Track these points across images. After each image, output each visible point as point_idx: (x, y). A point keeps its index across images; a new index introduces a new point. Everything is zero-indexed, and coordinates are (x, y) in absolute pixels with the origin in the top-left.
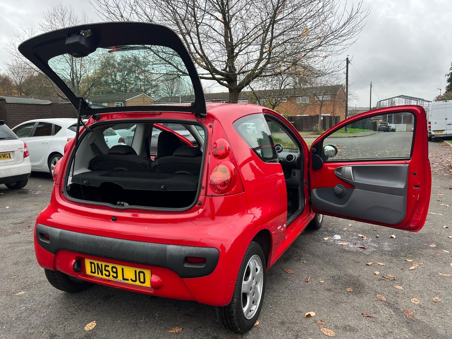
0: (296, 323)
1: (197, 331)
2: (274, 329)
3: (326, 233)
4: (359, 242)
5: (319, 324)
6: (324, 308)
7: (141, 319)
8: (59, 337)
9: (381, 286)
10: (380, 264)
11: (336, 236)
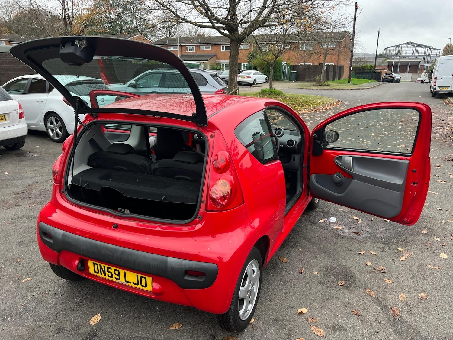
0: (290, 321)
1: (196, 328)
2: (268, 327)
3: (323, 214)
4: (353, 226)
5: (311, 322)
6: (316, 304)
7: (143, 313)
8: (66, 331)
9: (372, 279)
10: (372, 253)
11: (332, 218)
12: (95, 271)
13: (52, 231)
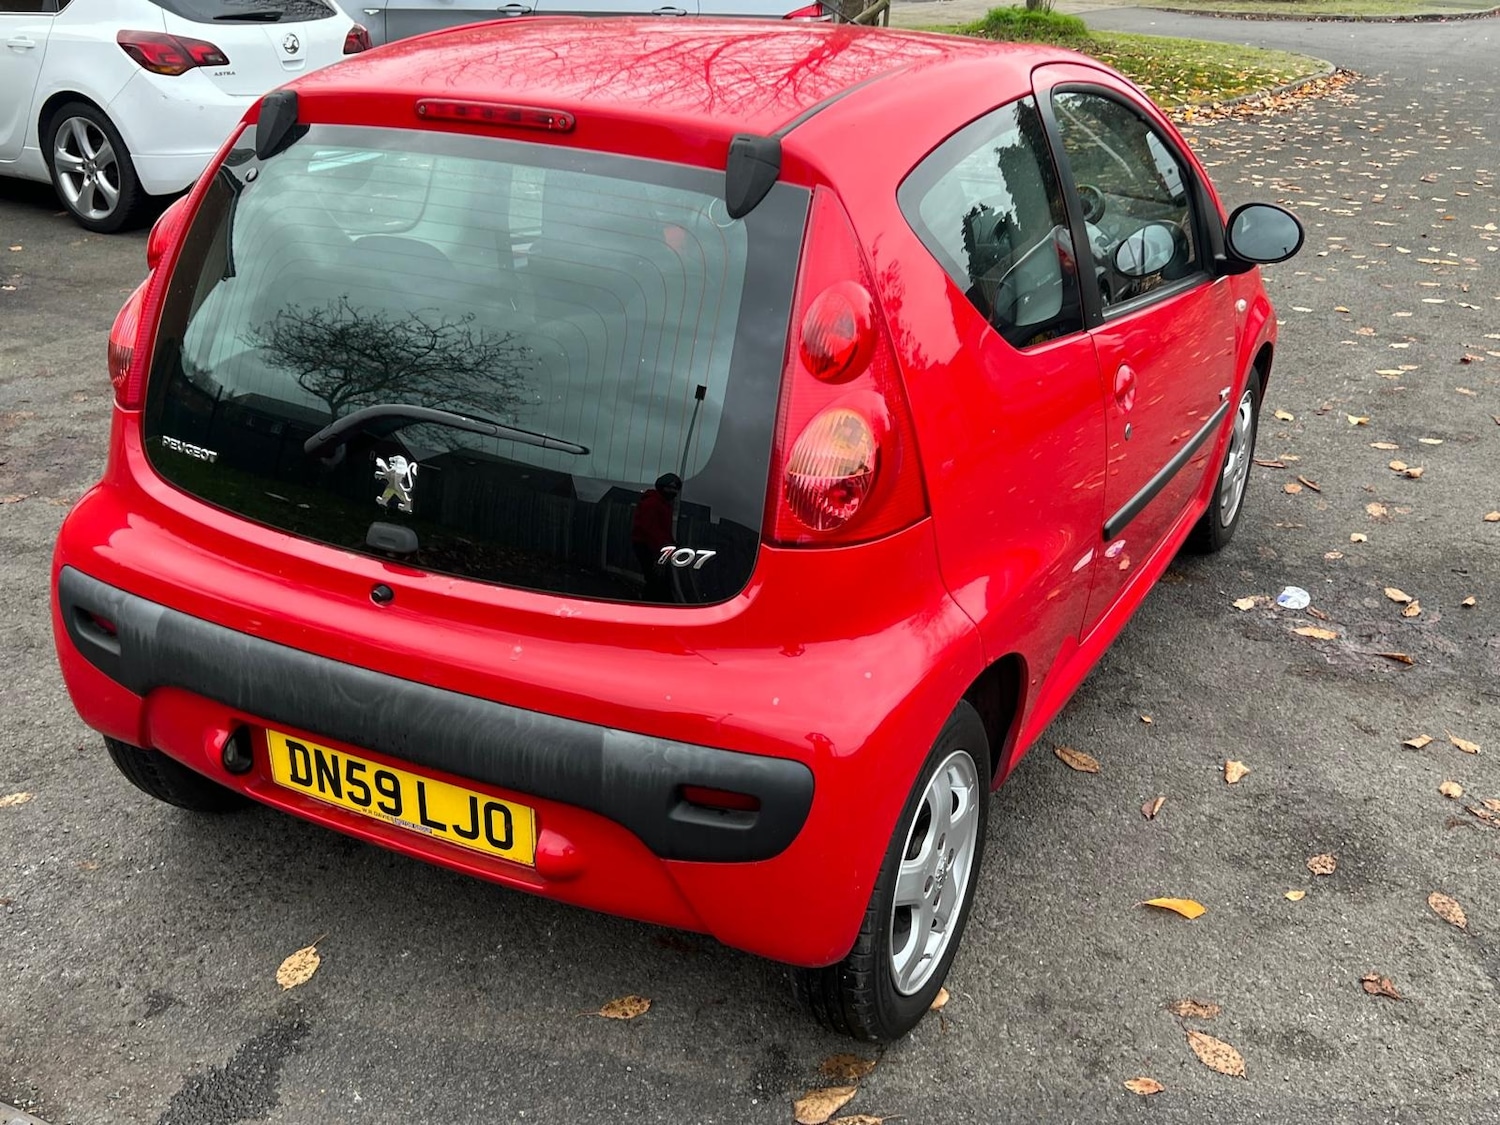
0: (1098, 1007)
1: (708, 1017)
2: (1005, 1027)
3: (1250, 574)
4: (1384, 626)
5: (1185, 1017)
6: (1211, 945)
7: (493, 949)
8: (184, 1006)
9: (1454, 855)
10: (1463, 744)
11: (1290, 591)
12: (295, 777)
13: (116, 607)
